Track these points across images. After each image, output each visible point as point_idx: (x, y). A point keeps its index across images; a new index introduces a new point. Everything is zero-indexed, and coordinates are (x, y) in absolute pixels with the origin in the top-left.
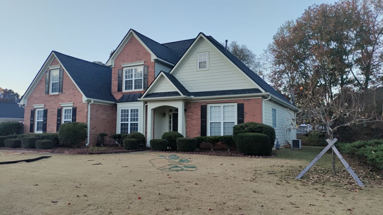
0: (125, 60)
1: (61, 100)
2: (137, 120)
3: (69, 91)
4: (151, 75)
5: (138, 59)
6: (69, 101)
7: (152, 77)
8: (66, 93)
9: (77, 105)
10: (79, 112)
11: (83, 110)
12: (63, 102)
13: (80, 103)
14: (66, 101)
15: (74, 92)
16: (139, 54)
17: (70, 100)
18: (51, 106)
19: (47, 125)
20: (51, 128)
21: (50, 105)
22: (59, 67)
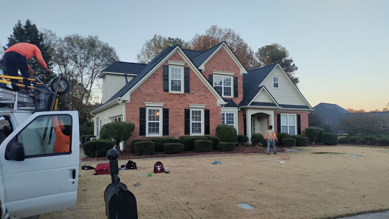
0: (215, 68)
1: (188, 100)
2: (233, 123)
3: (198, 92)
4: (240, 86)
5: (228, 69)
6: (199, 103)
7: (241, 88)
8: (194, 94)
9: (210, 108)
10: (213, 114)
11: (217, 113)
12: (191, 102)
13: (212, 105)
14: (196, 103)
15: (206, 95)
16: (229, 66)
17: (201, 102)
18: (174, 105)
19: (170, 126)
20: (175, 130)
21: (172, 104)
22: (184, 65)
